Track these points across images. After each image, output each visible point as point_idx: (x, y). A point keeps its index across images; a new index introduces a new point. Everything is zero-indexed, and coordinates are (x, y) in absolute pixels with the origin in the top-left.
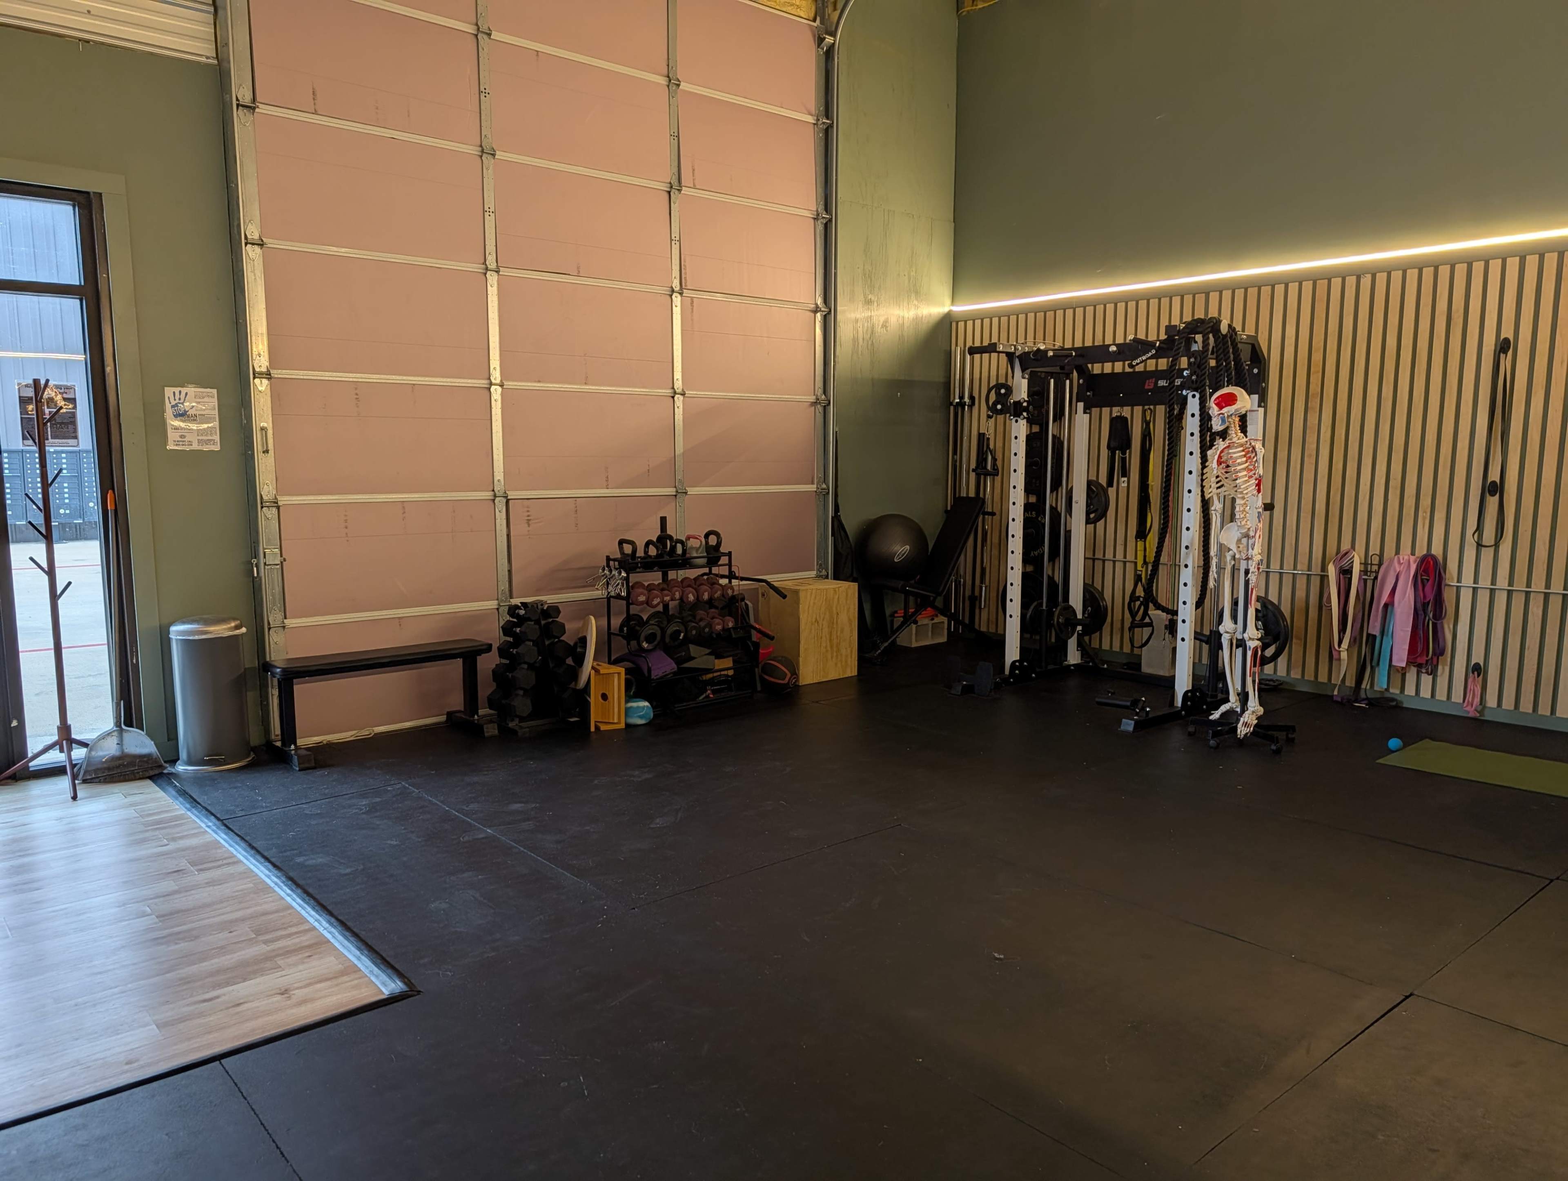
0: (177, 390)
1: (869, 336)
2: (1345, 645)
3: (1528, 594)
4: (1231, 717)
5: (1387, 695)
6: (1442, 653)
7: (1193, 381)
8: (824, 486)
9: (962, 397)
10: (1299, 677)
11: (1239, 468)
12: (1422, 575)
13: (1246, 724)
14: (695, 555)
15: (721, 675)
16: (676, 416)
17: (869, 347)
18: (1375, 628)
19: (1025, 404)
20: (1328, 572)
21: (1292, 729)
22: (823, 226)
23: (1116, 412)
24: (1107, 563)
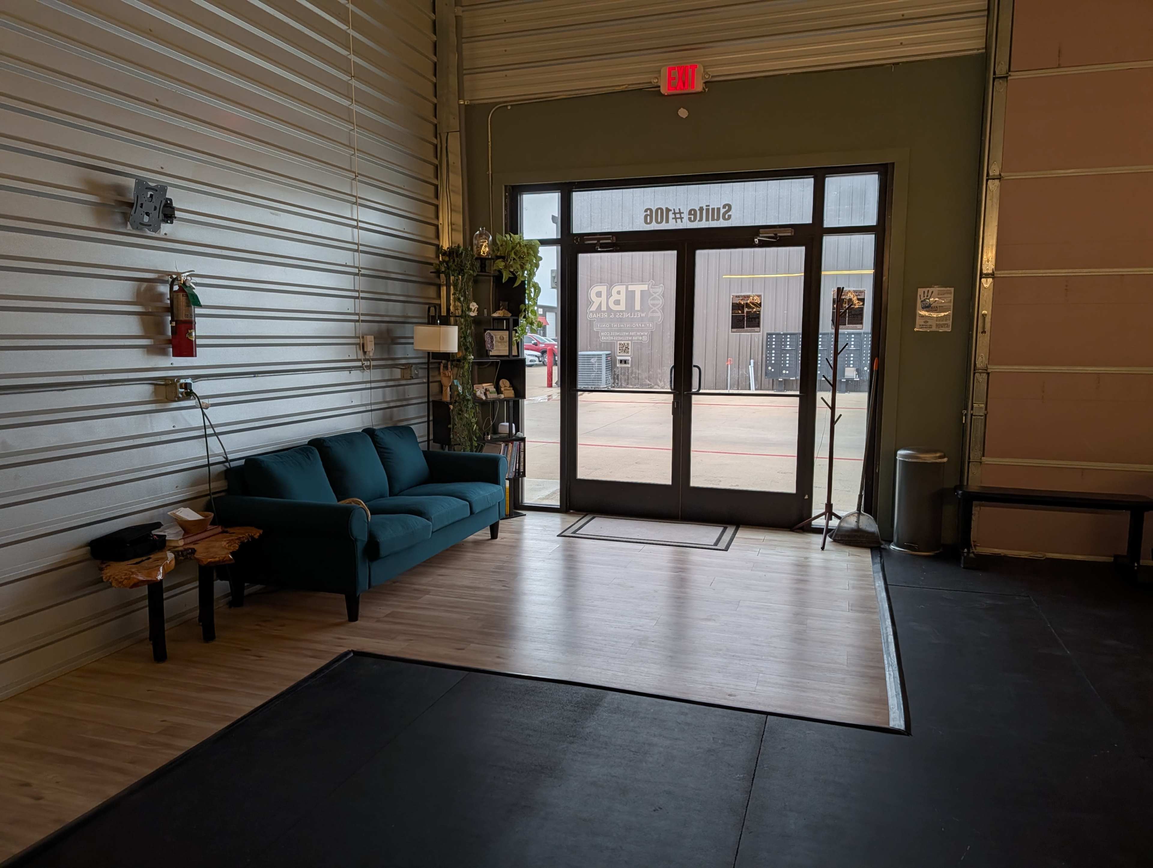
0: (926, 290)
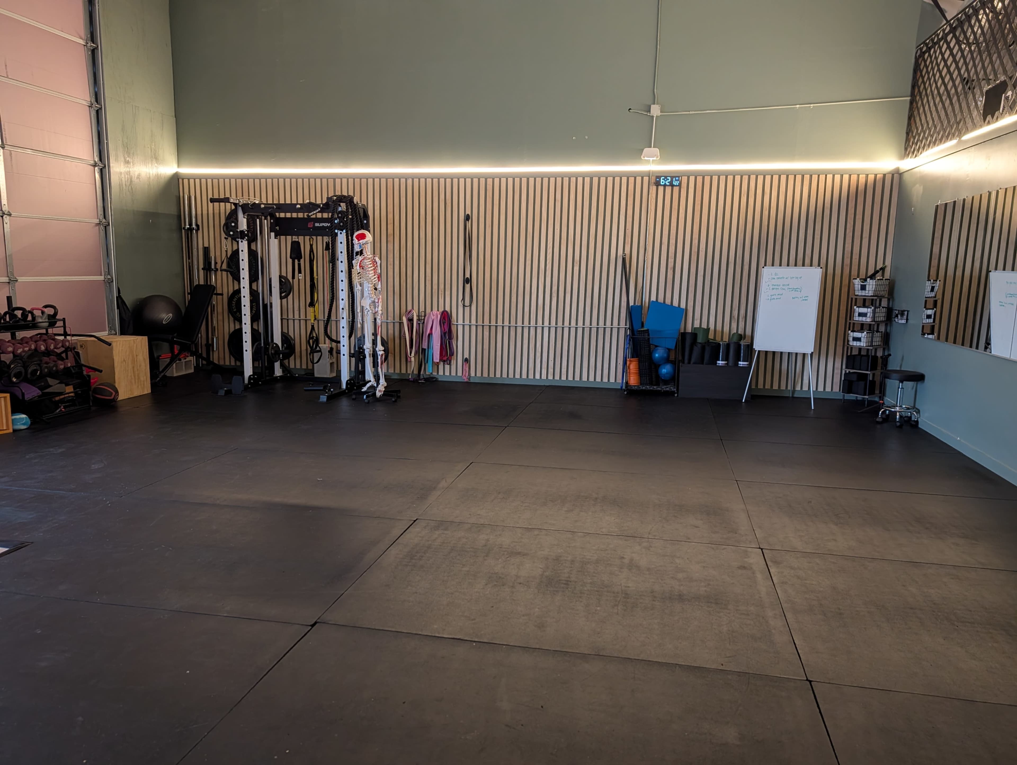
1: (129, 183)
2: (413, 354)
3: (483, 326)
4: (373, 388)
5: (432, 376)
6: (453, 355)
7: (341, 226)
8: (109, 277)
9: (190, 224)
10: (393, 372)
11: (370, 269)
12: (443, 320)
13: (380, 391)
14: (40, 320)
15: (69, 396)
16: (5, 229)
17: (130, 190)
18: (425, 346)
19: (246, 232)
20: (403, 320)
21: (399, 391)
22: (95, 111)
23: (295, 238)
24: (289, 321)
